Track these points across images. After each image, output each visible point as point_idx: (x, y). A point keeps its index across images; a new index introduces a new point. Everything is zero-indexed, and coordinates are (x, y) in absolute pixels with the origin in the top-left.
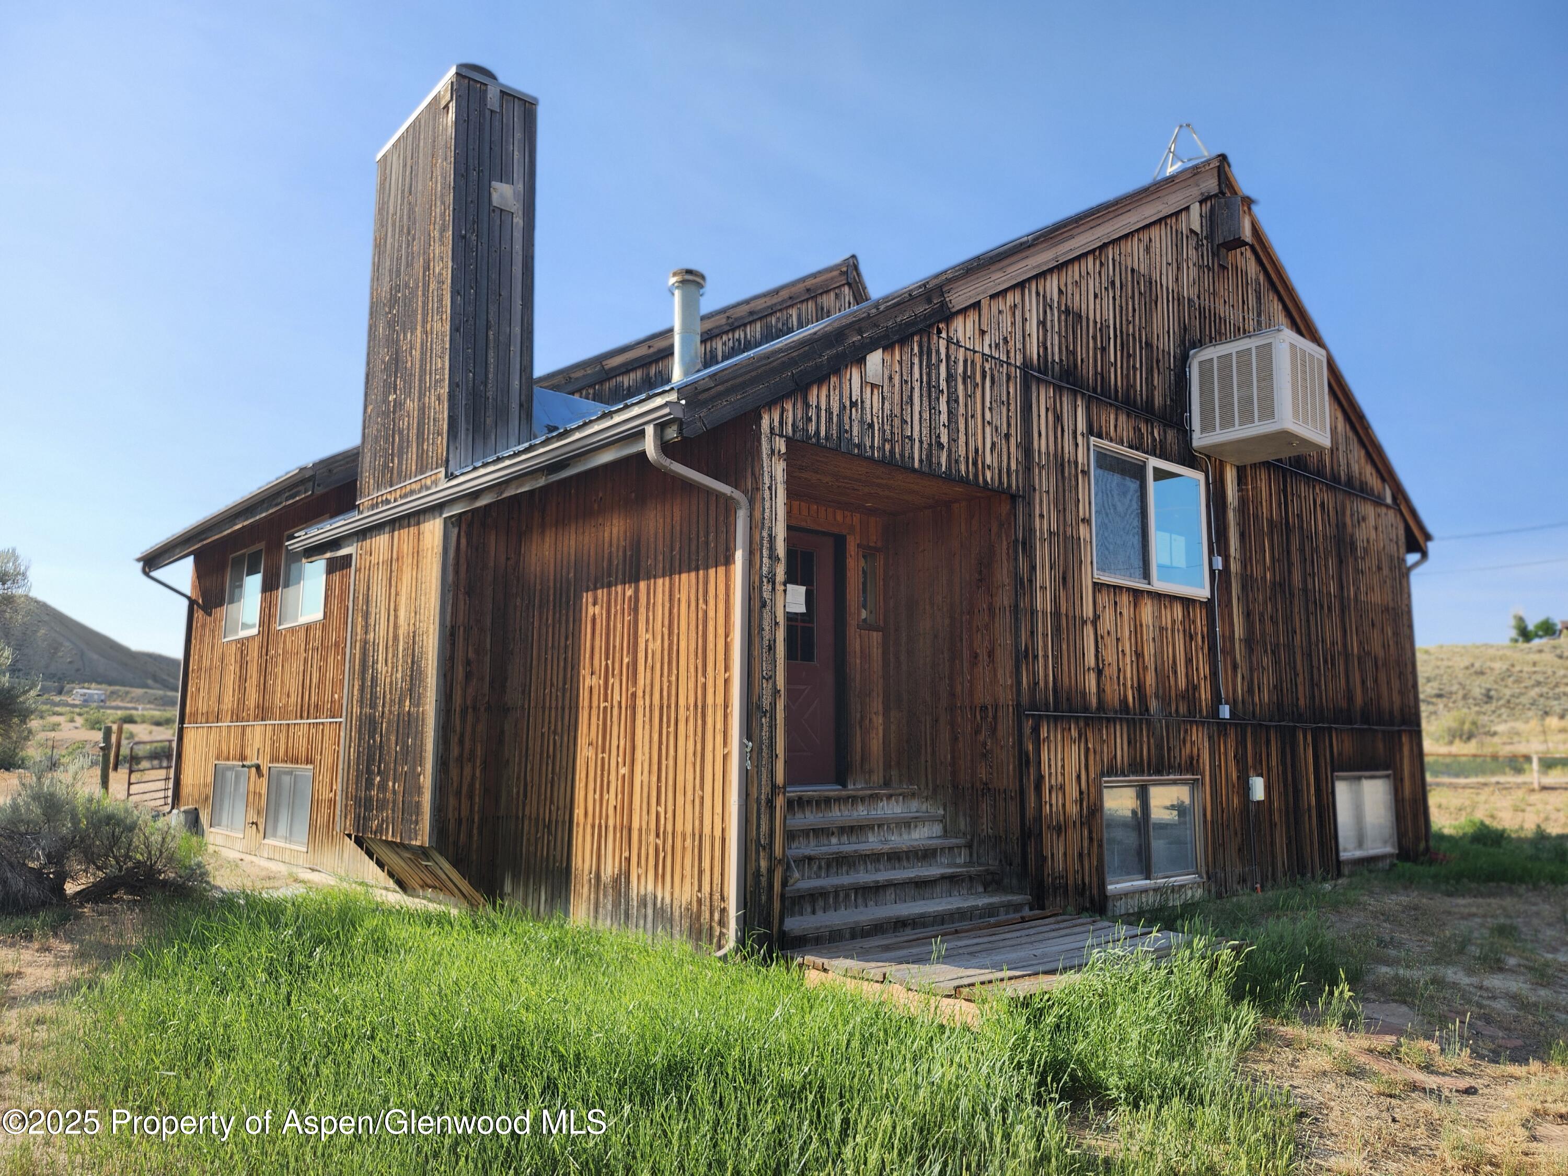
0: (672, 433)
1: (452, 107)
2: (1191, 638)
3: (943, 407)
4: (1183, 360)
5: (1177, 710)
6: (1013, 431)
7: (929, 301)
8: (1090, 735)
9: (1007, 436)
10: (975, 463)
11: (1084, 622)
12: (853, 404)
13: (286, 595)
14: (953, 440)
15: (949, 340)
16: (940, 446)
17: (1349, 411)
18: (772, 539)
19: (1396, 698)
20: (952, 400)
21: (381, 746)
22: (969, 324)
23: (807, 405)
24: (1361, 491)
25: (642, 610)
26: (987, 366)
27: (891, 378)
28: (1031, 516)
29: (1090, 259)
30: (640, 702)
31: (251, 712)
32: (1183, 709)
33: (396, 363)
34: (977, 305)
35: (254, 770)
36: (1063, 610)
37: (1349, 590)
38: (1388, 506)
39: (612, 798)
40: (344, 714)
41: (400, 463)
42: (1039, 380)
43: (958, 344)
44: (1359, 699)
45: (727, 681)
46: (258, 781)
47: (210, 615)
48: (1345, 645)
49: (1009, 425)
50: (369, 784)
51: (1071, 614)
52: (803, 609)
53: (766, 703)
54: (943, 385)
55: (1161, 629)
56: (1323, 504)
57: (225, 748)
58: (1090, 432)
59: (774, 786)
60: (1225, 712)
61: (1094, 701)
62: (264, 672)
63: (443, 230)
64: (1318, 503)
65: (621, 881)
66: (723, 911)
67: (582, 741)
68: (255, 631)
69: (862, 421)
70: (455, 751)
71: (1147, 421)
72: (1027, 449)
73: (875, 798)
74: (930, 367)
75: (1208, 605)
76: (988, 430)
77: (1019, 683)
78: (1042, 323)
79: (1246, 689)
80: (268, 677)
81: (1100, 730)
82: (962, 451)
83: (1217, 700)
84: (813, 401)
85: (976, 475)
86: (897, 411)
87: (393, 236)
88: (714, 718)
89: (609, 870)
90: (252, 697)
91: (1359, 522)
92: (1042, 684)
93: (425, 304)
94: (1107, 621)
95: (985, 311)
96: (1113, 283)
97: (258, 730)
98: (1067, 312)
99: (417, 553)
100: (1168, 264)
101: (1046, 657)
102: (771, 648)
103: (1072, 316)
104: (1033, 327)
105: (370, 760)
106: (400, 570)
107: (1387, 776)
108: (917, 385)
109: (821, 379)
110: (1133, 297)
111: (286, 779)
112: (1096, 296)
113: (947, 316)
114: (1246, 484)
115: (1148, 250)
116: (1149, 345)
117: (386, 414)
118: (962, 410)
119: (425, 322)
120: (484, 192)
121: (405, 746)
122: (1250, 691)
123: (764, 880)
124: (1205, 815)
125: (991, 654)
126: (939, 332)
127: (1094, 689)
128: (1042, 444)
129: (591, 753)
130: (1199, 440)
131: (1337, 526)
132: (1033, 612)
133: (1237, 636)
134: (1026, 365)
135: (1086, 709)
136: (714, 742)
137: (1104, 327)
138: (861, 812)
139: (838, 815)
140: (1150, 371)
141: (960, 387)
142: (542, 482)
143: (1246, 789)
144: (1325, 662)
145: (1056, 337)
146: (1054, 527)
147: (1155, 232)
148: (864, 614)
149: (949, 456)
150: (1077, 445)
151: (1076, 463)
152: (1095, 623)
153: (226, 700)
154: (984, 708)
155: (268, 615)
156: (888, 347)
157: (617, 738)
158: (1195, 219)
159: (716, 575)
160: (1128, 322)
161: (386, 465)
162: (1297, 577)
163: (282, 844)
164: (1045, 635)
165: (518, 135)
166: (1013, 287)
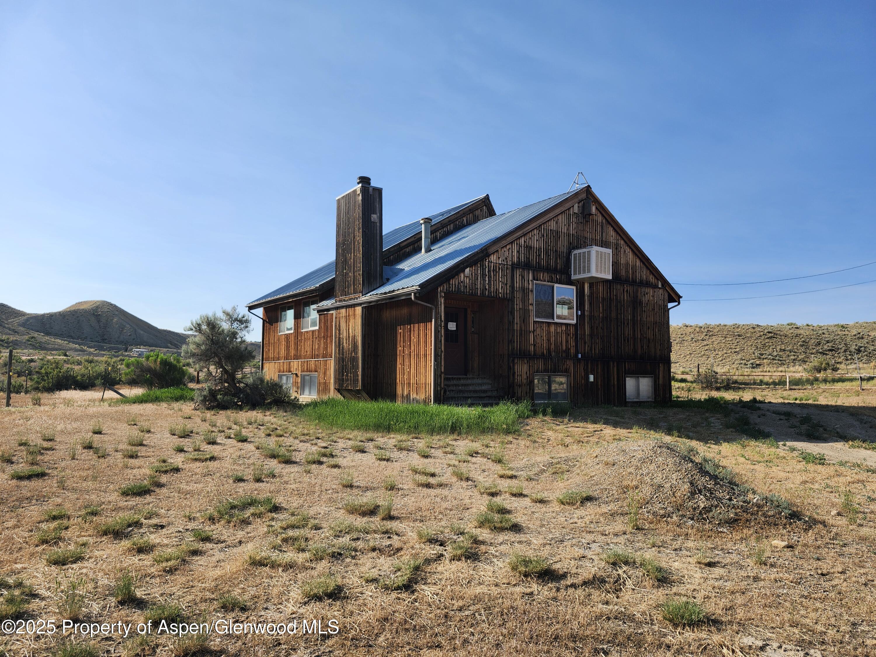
0: (417, 295)
1: (361, 195)
2: (568, 335)
3: (487, 279)
4: (569, 253)
5: (562, 355)
6: (508, 282)
7: (483, 253)
8: (531, 362)
9: (506, 284)
10: (496, 292)
11: (530, 332)
12: (462, 282)
13: (303, 321)
14: (490, 287)
15: (489, 261)
16: (486, 289)
17: (642, 259)
18: (441, 316)
19: (658, 352)
20: (490, 277)
21: (346, 365)
22: (495, 256)
23: (450, 284)
24: (648, 284)
25: (412, 331)
26: (500, 267)
27: (472, 274)
28: (513, 305)
29: (535, 231)
30: (412, 354)
31: (292, 357)
32: (564, 355)
33: (345, 262)
34: (497, 251)
35: (294, 375)
36: (523, 329)
37: (637, 318)
38: (659, 288)
39: (406, 377)
40: (333, 357)
41: (348, 290)
42: (517, 268)
43: (491, 262)
44: (639, 351)
45: (431, 349)
46: (297, 379)
47: (272, 325)
48: (634, 335)
49: (507, 281)
50: (343, 375)
51: (526, 330)
52: (455, 329)
53: (439, 354)
54: (487, 273)
55: (557, 333)
56: (627, 291)
57: (282, 369)
58: (534, 279)
59: (441, 372)
60: (580, 356)
61: (533, 353)
62: (296, 344)
63: (359, 229)
64: (625, 290)
65: (408, 396)
66: (431, 400)
67: (398, 363)
68: (292, 331)
69: (464, 286)
70: (366, 366)
71: (554, 274)
72: (512, 287)
73: (473, 378)
74: (483, 270)
75: (575, 326)
76: (500, 283)
77: (509, 348)
78: (518, 252)
79: (589, 349)
80: (298, 346)
81: (534, 361)
82: (492, 290)
83: (577, 353)
84: (451, 283)
85: (496, 296)
86: (473, 282)
87: (343, 225)
88: (428, 358)
89: (405, 393)
90: (292, 352)
91: (644, 295)
92: (515, 349)
93: (354, 248)
94: (538, 331)
95: (499, 252)
96: (543, 235)
97: (295, 363)
98: (527, 246)
99: (354, 315)
100: (565, 225)
101: (517, 342)
102: (441, 341)
103: (529, 248)
104: (515, 253)
105: (343, 369)
106: (349, 319)
107: (652, 377)
108: (479, 275)
109: (453, 277)
110: (551, 238)
111: (307, 378)
112: (537, 240)
113: (489, 255)
114: (593, 288)
115: (557, 223)
116: (556, 251)
117: (343, 275)
118: (492, 279)
119: (354, 253)
120: (369, 218)
121: (353, 365)
122: (591, 350)
123: (439, 392)
124: (571, 385)
125: (503, 341)
126: (486, 260)
127: (533, 350)
128: (517, 285)
129: (400, 366)
130: (573, 277)
131: (634, 297)
132: (513, 330)
133: (586, 334)
134: (513, 264)
135: (530, 355)
136: (428, 362)
137: (540, 248)
138: (469, 382)
139: (462, 382)
140: (556, 259)
141: (492, 273)
142: (388, 301)
143: (588, 378)
144: (624, 340)
145: (523, 255)
146: (521, 307)
147: (560, 217)
148: (473, 330)
149: (488, 291)
150: (529, 284)
151: (529, 289)
152: (533, 332)
153: (281, 353)
154: (501, 355)
155: (297, 326)
156: (471, 266)
157: (407, 363)
158: (576, 209)
159: (429, 324)
160: (549, 246)
161: (343, 290)
162: (614, 315)
163: (307, 396)
164: (517, 336)
165: (377, 200)
166: (509, 244)
